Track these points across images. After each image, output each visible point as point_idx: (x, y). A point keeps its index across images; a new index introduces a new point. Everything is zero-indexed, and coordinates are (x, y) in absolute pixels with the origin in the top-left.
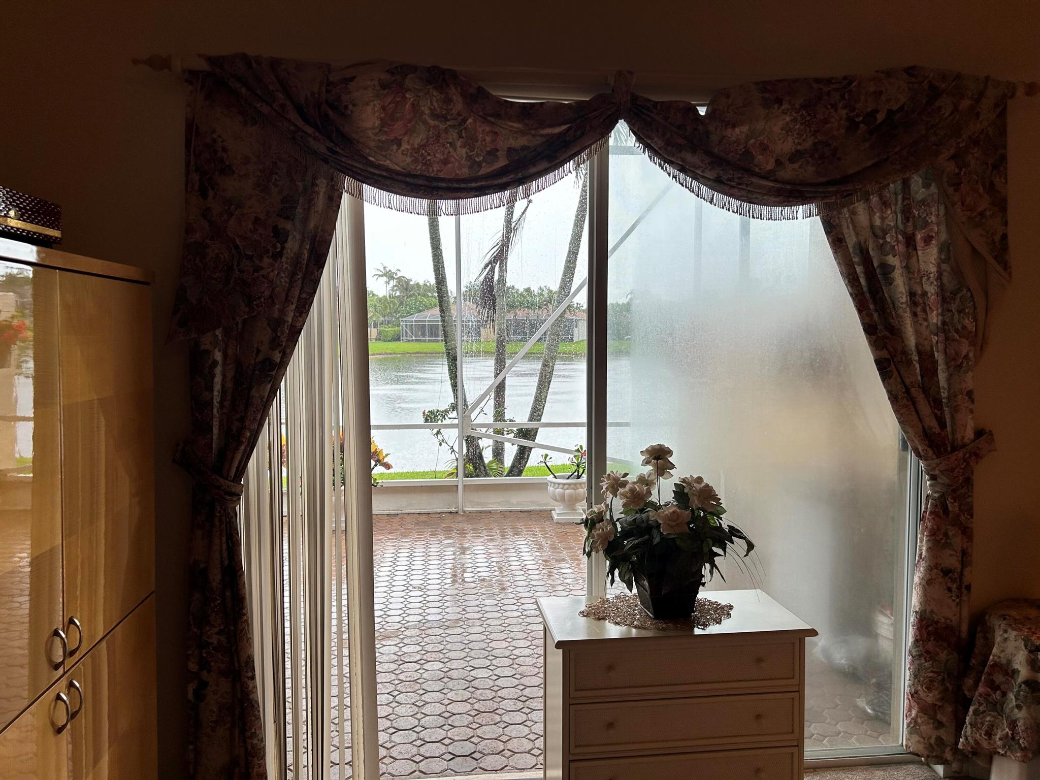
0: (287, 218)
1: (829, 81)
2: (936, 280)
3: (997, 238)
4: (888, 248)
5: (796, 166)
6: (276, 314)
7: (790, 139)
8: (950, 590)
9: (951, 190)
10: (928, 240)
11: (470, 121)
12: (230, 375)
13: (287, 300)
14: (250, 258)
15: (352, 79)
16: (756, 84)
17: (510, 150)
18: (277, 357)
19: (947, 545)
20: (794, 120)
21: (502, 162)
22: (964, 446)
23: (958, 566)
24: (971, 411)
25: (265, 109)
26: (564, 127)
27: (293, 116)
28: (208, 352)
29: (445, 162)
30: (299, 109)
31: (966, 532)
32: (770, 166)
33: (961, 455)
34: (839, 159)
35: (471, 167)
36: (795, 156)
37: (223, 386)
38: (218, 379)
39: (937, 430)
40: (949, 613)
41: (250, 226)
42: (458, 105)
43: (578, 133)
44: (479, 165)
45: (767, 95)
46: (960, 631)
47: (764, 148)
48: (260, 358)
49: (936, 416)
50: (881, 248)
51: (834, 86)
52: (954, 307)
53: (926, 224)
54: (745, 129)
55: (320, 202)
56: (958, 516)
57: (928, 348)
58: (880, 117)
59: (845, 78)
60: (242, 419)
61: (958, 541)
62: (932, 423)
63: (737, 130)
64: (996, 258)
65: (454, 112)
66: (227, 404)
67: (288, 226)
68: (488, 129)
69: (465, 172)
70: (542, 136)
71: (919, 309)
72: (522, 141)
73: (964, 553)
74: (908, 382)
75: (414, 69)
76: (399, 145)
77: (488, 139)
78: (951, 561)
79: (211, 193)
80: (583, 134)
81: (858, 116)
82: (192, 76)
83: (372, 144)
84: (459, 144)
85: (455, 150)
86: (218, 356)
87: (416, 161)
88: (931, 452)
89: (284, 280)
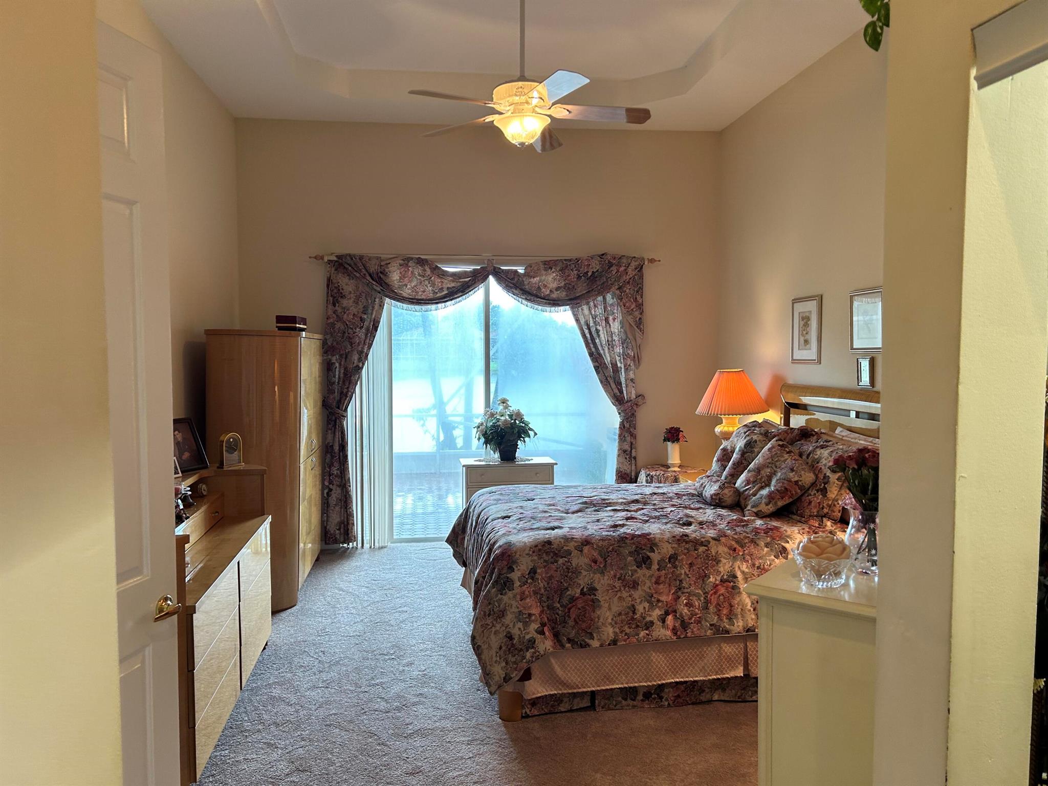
0: (365, 314)
1: (570, 260)
2: (618, 335)
3: (638, 319)
4: (597, 322)
5: (559, 292)
6: (360, 349)
7: (556, 282)
8: (626, 458)
9: (619, 301)
10: (614, 319)
11: (433, 278)
12: (342, 371)
13: (364, 343)
14: (352, 329)
15: (389, 263)
16: (542, 262)
17: (448, 288)
18: (361, 365)
19: (625, 440)
20: (557, 275)
21: (446, 292)
22: (631, 401)
23: (629, 449)
24: (634, 387)
25: (358, 275)
26: (469, 279)
27: (368, 278)
28: (334, 363)
29: (424, 292)
30: (370, 275)
31: (633, 436)
32: (548, 292)
33: (629, 404)
34: (576, 289)
35: (433, 294)
36: (557, 289)
37: (339, 376)
38: (337, 373)
39: (619, 394)
40: (626, 468)
41: (352, 317)
42: (428, 272)
43: (473, 282)
44: (437, 293)
45: (546, 266)
46: (631, 475)
47: (545, 286)
48: (355, 365)
49: (618, 389)
50: (595, 322)
51: (573, 262)
52: (625, 346)
53: (614, 313)
54: (538, 279)
55: (376, 307)
56: (629, 429)
57: (614, 362)
58: (590, 274)
59: (576, 259)
60: (348, 388)
61: (628, 439)
62: (616, 391)
63: (535, 279)
64: (637, 327)
65: (427, 274)
66: (341, 383)
67: (365, 317)
68: (439, 281)
69: (431, 296)
70: (460, 282)
71: (610, 346)
72: (453, 285)
73: (632, 443)
74: (606, 375)
75: (412, 259)
76: (407, 286)
77: (440, 284)
78: (627, 447)
79: (337, 305)
80: (475, 283)
81: (581, 274)
82: (330, 262)
83: (396, 286)
84: (429, 286)
85: (427, 288)
86: (337, 365)
87: (413, 291)
88: (617, 403)
89: (363, 337)
